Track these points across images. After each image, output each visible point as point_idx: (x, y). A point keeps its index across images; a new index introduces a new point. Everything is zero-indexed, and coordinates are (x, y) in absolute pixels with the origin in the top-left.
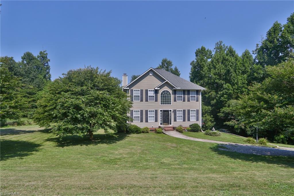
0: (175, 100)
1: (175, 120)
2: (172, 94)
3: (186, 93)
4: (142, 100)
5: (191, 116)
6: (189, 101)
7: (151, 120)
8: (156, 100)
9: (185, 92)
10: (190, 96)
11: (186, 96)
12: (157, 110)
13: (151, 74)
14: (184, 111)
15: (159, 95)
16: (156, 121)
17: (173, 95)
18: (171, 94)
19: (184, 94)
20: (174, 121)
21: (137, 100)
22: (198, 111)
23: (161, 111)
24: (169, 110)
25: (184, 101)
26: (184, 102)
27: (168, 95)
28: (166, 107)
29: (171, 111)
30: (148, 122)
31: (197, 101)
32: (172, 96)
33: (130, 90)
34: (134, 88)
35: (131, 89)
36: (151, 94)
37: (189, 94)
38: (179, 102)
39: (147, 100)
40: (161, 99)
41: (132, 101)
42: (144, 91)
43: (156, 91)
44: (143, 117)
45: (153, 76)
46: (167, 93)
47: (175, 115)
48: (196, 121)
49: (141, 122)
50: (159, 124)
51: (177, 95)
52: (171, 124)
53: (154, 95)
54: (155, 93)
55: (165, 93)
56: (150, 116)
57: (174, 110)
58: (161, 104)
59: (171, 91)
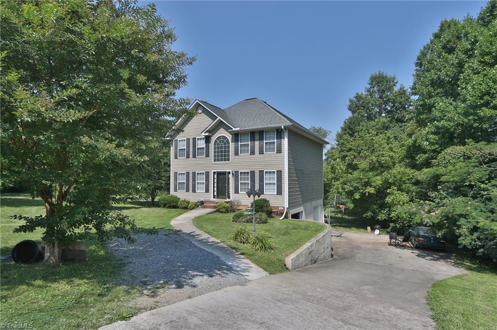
0: (236, 154)
1: (237, 192)
2: (232, 142)
3: (256, 137)
4: (188, 157)
5: (266, 184)
6: (261, 152)
7: (200, 189)
8: (207, 156)
9: (254, 136)
10: (264, 141)
11: (257, 143)
12: (208, 172)
13: (200, 111)
14: (253, 173)
15: (212, 145)
16: (207, 191)
17: (234, 144)
18: (230, 142)
19: (253, 139)
20: (235, 193)
21: (182, 157)
22: (280, 173)
23: (214, 173)
24: (227, 171)
25: (253, 153)
26: (253, 156)
27: (225, 144)
28: (223, 167)
29: (229, 173)
30: (195, 192)
31: (279, 151)
32: (232, 146)
33: (174, 141)
34: (179, 138)
35: (176, 139)
36: (201, 144)
37: (261, 139)
38: (245, 156)
39: (194, 156)
40: (215, 152)
41: (176, 157)
42: (191, 141)
43: (207, 139)
44: (189, 184)
45: (203, 114)
46: (223, 141)
47: (236, 180)
48: (277, 194)
49: (186, 191)
50: (210, 197)
51: (240, 143)
52: (229, 197)
53: (205, 147)
54: (206, 143)
55: (220, 142)
56: (198, 182)
57: (235, 172)
58: (215, 161)
59: (229, 137)
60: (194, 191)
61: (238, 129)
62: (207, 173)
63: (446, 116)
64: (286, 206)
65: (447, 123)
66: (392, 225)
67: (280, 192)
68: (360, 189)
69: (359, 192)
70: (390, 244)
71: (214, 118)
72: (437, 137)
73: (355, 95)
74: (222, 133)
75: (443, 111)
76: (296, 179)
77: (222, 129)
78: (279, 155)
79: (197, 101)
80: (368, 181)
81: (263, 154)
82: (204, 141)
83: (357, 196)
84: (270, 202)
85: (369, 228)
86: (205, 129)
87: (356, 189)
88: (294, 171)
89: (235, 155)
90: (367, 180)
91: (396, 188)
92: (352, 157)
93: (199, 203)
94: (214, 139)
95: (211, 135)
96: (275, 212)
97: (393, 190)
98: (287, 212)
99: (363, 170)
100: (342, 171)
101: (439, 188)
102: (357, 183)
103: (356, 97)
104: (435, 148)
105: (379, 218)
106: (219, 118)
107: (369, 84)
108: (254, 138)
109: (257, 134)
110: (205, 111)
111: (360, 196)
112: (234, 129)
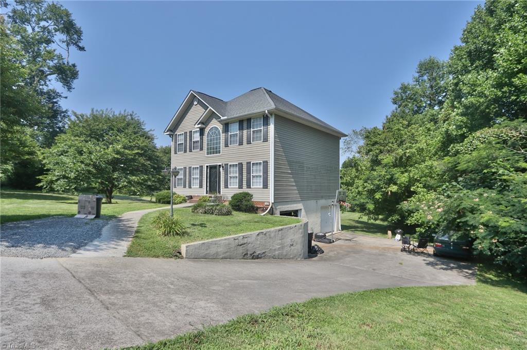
0: (226, 145)
1: (226, 186)
2: (223, 133)
3: (244, 125)
4: (185, 151)
5: (253, 177)
6: (249, 142)
7: (195, 185)
8: (201, 149)
10: (252, 130)
11: (245, 132)
13: (195, 103)
14: (241, 165)
15: (205, 138)
16: (201, 186)
17: (224, 134)
18: (221, 133)
19: (241, 128)
20: (225, 188)
21: (180, 151)
22: (266, 164)
23: (207, 166)
24: (218, 164)
25: (241, 143)
26: (241, 147)
27: (217, 135)
28: (215, 160)
29: (220, 166)
31: (266, 140)
32: (222, 137)
33: (174, 136)
34: (178, 133)
35: (175, 133)
36: (196, 137)
37: (249, 127)
38: (234, 147)
39: (190, 151)
40: (208, 145)
41: (176, 153)
42: (188, 134)
43: (202, 131)
44: (186, 180)
45: (198, 105)
46: (215, 132)
47: (226, 174)
48: (263, 188)
49: (184, 187)
50: (203, 192)
51: (229, 134)
52: (219, 192)
53: (199, 139)
54: (200, 135)
55: (212, 133)
56: (194, 177)
57: (225, 165)
58: (208, 154)
59: (220, 127)
60: (190, 187)
61: (226, 117)
62: (201, 167)
63: (475, 91)
64: (272, 200)
65: (475, 99)
66: (418, 229)
67: (266, 186)
68: (382, 188)
69: (382, 191)
70: (404, 250)
71: (206, 108)
72: (465, 119)
73: (400, 86)
74: (214, 124)
75: (472, 85)
76: (290, 172)
77: (214, 120)
78: (265, 144)
79: (192, 92)
80: (392, 177)
81: (251, 143)
82: (199, 133)
83: (378, 196)
84: (254, 196)
85: (389, 232)
86: (198, 120)
87: (378, 188)
88: (287, 163)
89: (225, 147)
90: (389, 177)
91: (421, 185)
92: (378, 151)
93: (187, 198)
94: (207, 131)
95: (203, 126)
96: (261, 207)
97: (418, 187)
98: (272, 207)
99: (386, 166)
100: (366, 168)
101: (459, 180)
102: (378, 181)
103: (401, 88)
104: (462, 132)
105: (409, 222)
106: (210, 108)
107: (418, 72)
108: (243, 126)
109: (245, 122)
110: (200, 103)
111: (381, 195)
112: (222, 118)
